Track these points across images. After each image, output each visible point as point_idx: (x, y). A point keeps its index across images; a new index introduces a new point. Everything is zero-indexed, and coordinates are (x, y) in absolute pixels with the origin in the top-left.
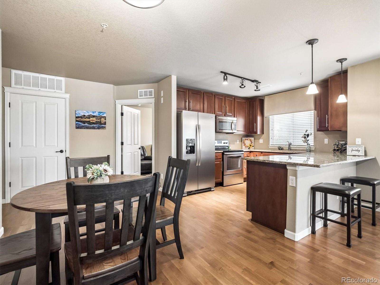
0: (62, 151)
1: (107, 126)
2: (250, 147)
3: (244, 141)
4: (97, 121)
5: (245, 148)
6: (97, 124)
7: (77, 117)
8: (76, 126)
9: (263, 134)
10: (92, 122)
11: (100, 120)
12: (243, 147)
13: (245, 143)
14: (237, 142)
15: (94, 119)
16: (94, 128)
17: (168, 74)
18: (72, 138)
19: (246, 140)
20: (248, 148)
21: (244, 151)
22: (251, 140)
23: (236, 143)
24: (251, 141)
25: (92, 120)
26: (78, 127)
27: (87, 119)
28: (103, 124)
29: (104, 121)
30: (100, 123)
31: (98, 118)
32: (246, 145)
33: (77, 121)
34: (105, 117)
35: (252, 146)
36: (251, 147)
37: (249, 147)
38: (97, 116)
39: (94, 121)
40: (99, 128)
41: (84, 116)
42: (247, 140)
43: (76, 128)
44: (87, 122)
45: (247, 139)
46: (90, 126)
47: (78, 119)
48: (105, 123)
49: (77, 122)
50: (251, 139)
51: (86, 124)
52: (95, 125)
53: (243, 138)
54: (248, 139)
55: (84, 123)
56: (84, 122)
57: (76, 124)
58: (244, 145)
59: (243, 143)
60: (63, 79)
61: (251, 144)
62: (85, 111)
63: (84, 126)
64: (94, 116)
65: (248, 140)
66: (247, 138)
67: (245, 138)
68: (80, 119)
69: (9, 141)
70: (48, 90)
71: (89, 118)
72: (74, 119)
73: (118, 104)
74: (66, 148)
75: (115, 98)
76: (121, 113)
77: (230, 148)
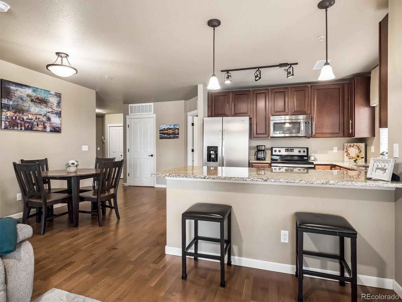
0: (152, 156)
1: (180, 136)
2: (357, 158)
3: (346, 149)
4: (172, 133)
5: (349, 160)
6: (172, 135)
8: (160, 137)
10: (169, 134)
11: (174, 131)
12: (346, 158)
13: (349, 152)
14: (333, 149)
15: (171, 131)
16: (170, 138)
18: (158, 146)
19: (350, 147)
20: (354, 159)
21: (314, 164)
22: (360, 147)
23: (329, 152)
24: (359, 149)
25: (169, 132)
26: (161, 138)
27: (166, 131)
28: (177, 134)
29: (177, 132)
30: (174, 134)
31: (174, 130)
32: (351, 155)
33: (160, 133)
34: (178, 128)
35: (360, 157)
36: (358, 159)
38: (172, 128)
39: (170, 133)
40: (174, 138)
41: (164, 129)
42: (353, 147)
43: (160, 139)
44: (166, 133)
45: (353, 145)
46: (168, 136)
47: (161, 132)
48: (178, 134)
49: (160, 134)
50: (358, 145)
51: (166, 135)
52: (171, 136)
53: (345, 144)
54: (354, 145)
55: (164, 135)
56: (164, 134)
57: (160, 136)
58: (347, 155)
59: (346, 152)
60: (152, 104)
61: (359, 154)
62: (165, 125)
63: (164, 137)
64: (170, 129)
65: (354, 147)
66: (352, 144)
67: (349, 144)
68: (162, 131)
69: (128, 148)
70: (145, 113)
71: (168, 130)
72: (159, 132)
73: (190, 116)
74: (154, 153)
75: (186, 111)
76: (192, 123)
77: (312, 159)
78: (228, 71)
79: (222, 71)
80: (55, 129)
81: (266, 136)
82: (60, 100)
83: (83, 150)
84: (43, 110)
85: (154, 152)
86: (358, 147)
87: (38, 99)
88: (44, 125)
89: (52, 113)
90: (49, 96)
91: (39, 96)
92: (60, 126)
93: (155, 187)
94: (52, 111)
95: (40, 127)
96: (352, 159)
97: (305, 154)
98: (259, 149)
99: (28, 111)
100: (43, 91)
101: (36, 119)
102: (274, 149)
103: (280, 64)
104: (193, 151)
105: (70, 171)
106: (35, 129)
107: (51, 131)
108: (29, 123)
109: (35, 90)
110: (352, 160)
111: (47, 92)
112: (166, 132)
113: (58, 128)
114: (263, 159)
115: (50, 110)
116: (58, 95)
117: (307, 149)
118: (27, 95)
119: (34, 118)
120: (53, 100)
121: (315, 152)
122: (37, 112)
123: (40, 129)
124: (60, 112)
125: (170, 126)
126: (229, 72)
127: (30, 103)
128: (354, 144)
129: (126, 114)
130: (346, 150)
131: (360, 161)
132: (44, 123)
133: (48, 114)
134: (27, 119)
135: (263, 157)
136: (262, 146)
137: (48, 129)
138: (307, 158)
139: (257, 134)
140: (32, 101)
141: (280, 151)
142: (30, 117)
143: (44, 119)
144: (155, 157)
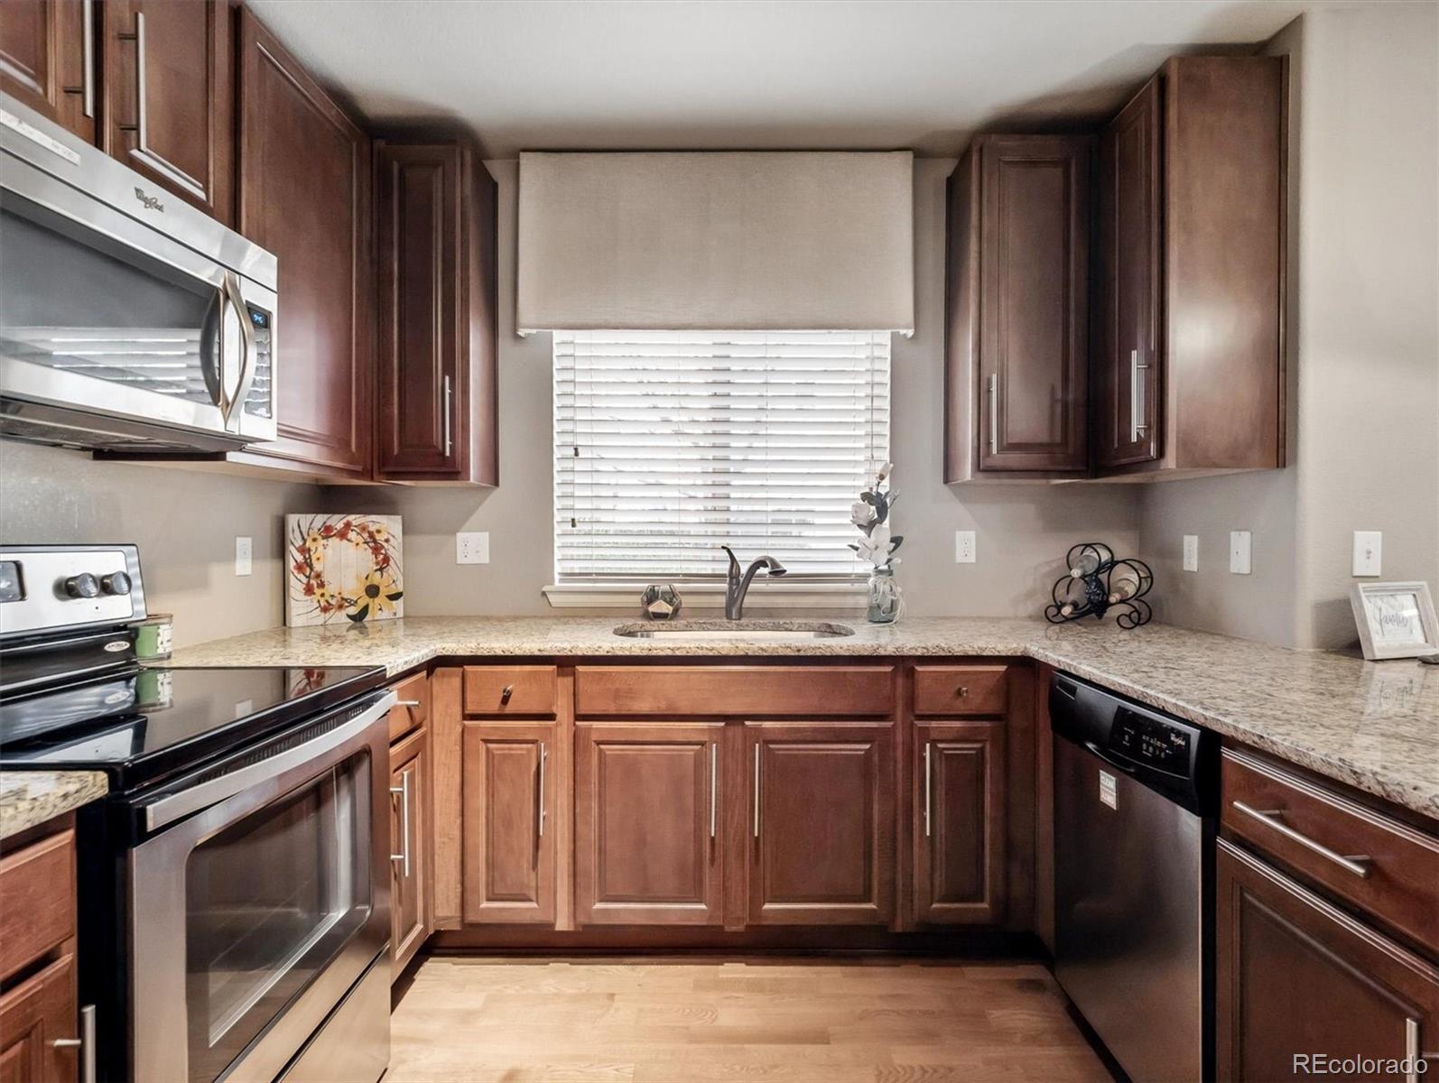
2: (365, 600)
3: (304, 550)
5: (323, 617)
9: (496, 483)
12: (303, 611)
13: (318, 567)
14: (231, 556)
19: (325, 537)
20: (353, 611)
22: (380, 538)
23: (217, 571)
24: (377, 549)
32: (331, 589)
35: (383, 592)
36: (375, 604)
37: (362, 603)
42: (342, 535)
45: (340, 525)
50: (373, 528)
53: (293, 519)
54: (348, 525)
58: (309, 590)
59: (299, 568)
61: (376, 579)
65: (352, 535)
66: (337, 521)
67: (320, 519)
86: (371, 535)
96: (341, 607)
97: (125, 608)
110: (341, 618)
128: (351, 518)
130: (300, 558)
131: (385, 614)
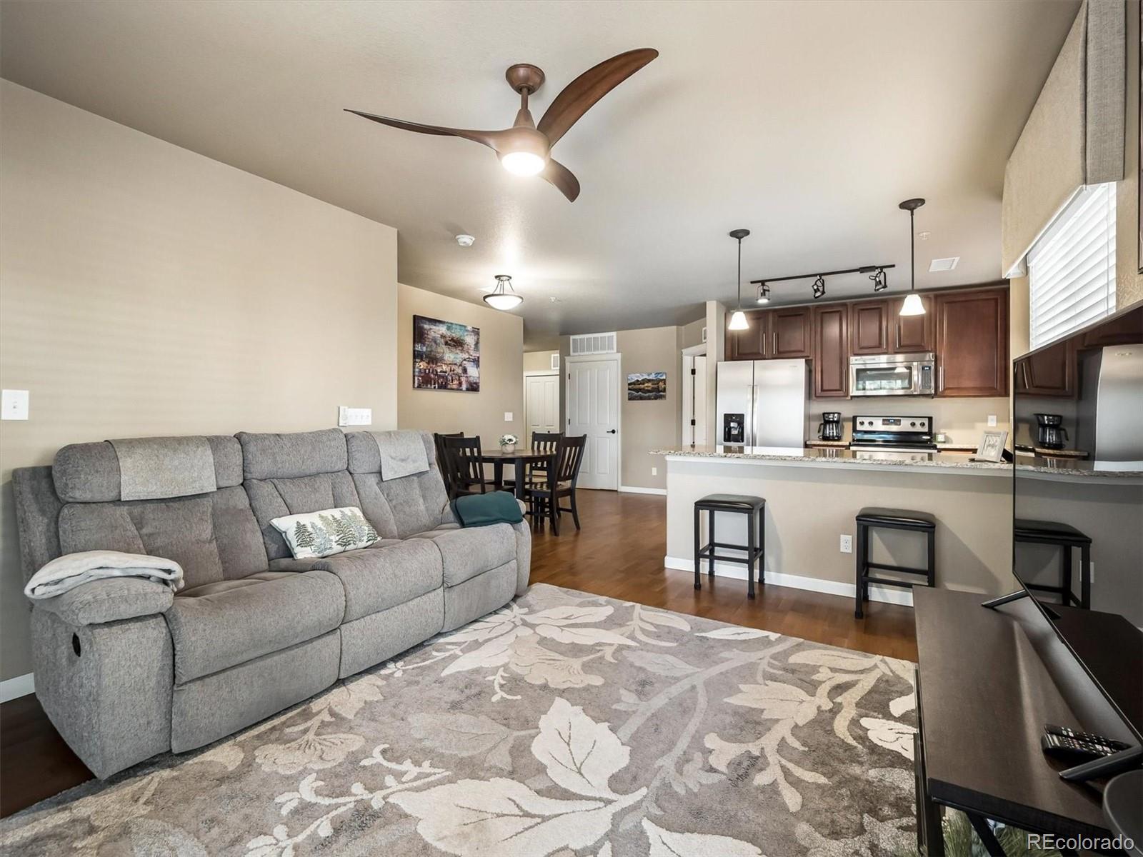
0: (613, 432)
1: (668, 393)
4: (653, 388)
6: (653, 392)
7: (629, 384)
8: (629, 397)
10: (647, 390)
11: (657, 385)
15: (650, 384)
16: (649, 398)
17: (702, 301)
18: (625, 413)
23: (981, 424)
25: (647, 387)
26: (631, 398)
28: (661, 391)
29: (663, 386)
30: (658, 390)
31: (655, 383)
33: (629, 389)
34: (664, 380)
38: (653, 380)
39: (649, 388)
40: (656, 398)
41: (638, 381)
43: (629, 399)
46: (645, 395)
47: (630, 387)
48: (664, 390)
49: (630, 391)
51: (640, 393)
52: (651, 394)
55: (638, 392)
56: (639, 390)
57: (629, 394)
60: (614, 334)
62: (638, 374)
63: (637, 397)
64: (649, 381)
68: (633, 386)
69: (568, 417)
70: (600, 352)
71: (644, 384)
72: (627, 387)
73: (686, 355)
74: (618, 428)
75: (681, 346)
76: (692, 370)
77: (939, 440)
78: (763, 282)
79: (752, 282)
80: (472, 386)
81: (841, 393)
82: (478, 339)
83: (506, 420)
84: (458, 356)
85: (617, 424)
87: (452, 340)
88: (459, 380)
89: (468, 360)
90: (466, 333)
91: (454, 335)
92: (478, 381)
93: (619, 490)
94: (469, 358)
95: (455, 384)
97: (926, 429)
98: (827, 419)
99: (441, 360)
100: (458, 327)
101: (451, 371)
102: (859, 420)
103: (861, 268)
104: (693, 422)
105: (506, 451)
106: (449, 386)
107: (468, 390)
108: (443, 377)
109: (450, 326)
111: (463, 328)
112: (642, 386)
113: (476, 383)
114: (836, 438)
115: (466, 356)
116: (476, 332)
117: (930, 419)
118: (442, 336)
119: (448, 369)
120: (470, 340)
121: (949, 426)
122: (451, 360)
123: (455, 387)
124: (478, 357)
125: (649, 375)
126: (766, 283)
127: (444, 346)
129: (565, 353)
132: (459, 377)
133: (464, 362)
134: (441, 372)
135: (835, 434)
136: (834, 413)
137: (464, 387)
138: (929, 438)
139: (822, 390)
140: (446, 343)
141: (871, 423)
142: (444, 368)
143: (459, 371)
144: (618, 435)
